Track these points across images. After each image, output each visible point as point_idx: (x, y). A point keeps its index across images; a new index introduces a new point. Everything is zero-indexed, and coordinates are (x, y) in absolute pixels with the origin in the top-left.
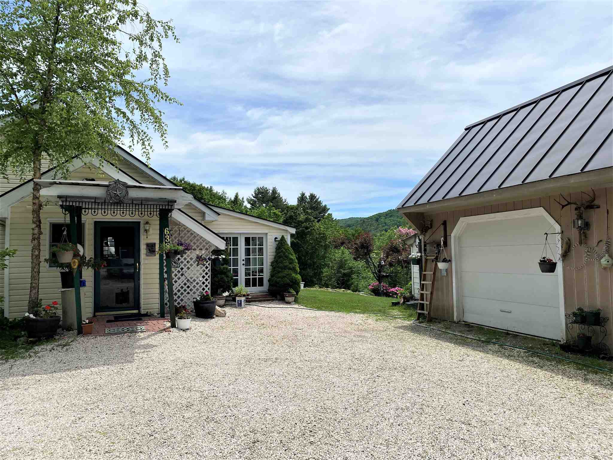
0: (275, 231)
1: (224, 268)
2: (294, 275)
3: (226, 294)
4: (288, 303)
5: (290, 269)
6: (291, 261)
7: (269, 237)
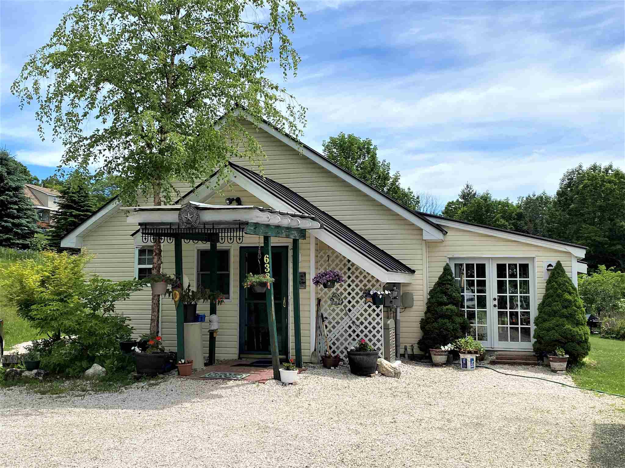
0: (548, 254)
1: (447, 309)
2: (568, 326)
3: (449, 347)
4: (554, 371)
5: (563, 316)
6: (566, 304)
7: (536, 264)
